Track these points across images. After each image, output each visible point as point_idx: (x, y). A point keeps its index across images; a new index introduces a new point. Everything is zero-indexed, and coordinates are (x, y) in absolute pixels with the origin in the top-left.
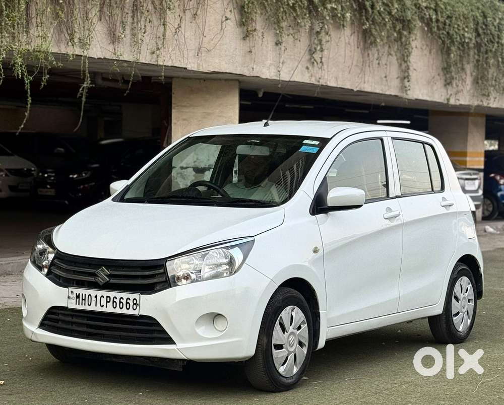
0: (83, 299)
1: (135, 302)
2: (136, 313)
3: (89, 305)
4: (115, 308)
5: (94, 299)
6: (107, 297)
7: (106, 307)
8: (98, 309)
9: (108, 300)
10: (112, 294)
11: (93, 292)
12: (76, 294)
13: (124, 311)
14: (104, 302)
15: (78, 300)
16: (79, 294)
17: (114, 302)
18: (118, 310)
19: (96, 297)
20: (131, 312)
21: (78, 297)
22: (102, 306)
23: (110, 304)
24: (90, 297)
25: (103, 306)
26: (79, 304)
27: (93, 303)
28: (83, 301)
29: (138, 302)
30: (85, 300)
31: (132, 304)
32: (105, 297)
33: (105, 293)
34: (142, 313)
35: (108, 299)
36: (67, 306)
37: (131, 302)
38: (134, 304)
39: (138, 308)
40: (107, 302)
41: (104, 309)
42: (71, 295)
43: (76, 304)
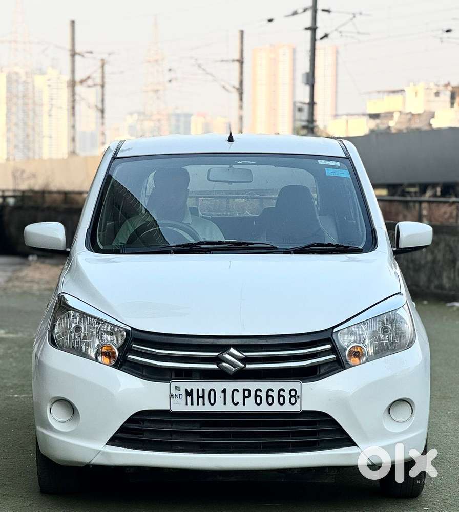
0: (199, 397)
2: (296, 408)
3: (212, 405)
4: (259, 404)
5: (220, 395)
6: (244, 390)
7: (244, 404)
8: (230, 408)
9: (247, 395)
10: (252, 385)
11: (218, 386)
12: (186, 390)
13: (276, 408)
14: (238, 397)
15: (189, 399)
16: (192, 390)
17: (256, 396)
18: (264, 408)
19: (224, 391)
20: (287, 408)
21: (189, 393)
22: (236, 404)
23: (250, 400)
24: (212, 392)
25: (238, 403)
26: (192, 404)
27: (220, 400)
28: (201, 400)
29: (298, 394)
30: (203, 397)
31: (287, 397)
32: (241, 391)
33: (241, 385)
34: (306, 408)
35: (247, 392)
36: (169, 409)
37: (286, 394)
38: (292, 396)
39: (298, 401)
40: (245, 397)
41: (240, 408)
42: (174, 392)
43: (187, 404)
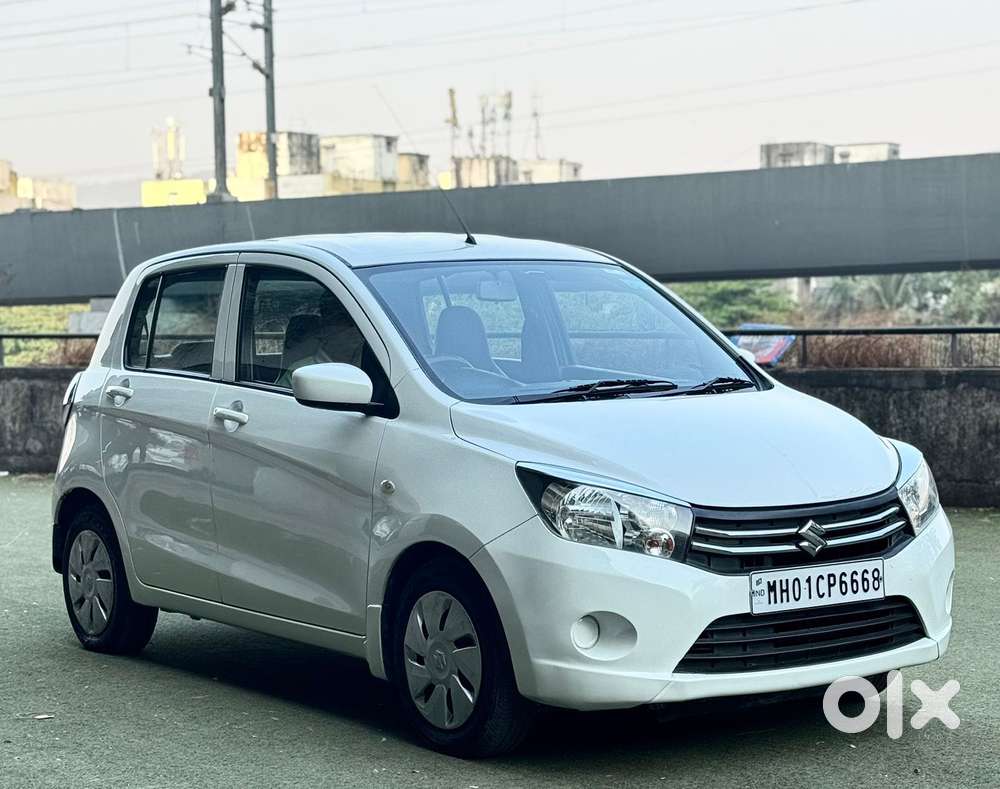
0: (782, 591)
1: (876, 575)
2: (879, 595)
3: (797, 600)
4: (844, 594)
5: (804, 585)
6: (829, 576)
7: (830, 596)
8: (816, 602)
9: (832, 582)
10: (837, 569)
11: (802, 573)
12: (769, 583)
13: (861, 596)
14: (824, 586)
15: (772, 594)
16: (775, 582)
17: (842, 582)
18: (850, 598)
19: (809, 580)
20: (872, 595)
21: (772, 588)
22: (821, 596)
23: (836, 589)
24: (796, 582)
25: (823, 595)
26: (776, 602)
27: (805, 593)
28: (785, 594)
29: (881, 575)
30: (787, 591)
31: (871, 580)
32: (826, 577)
33: (825, 570)
34: (889, 594)
35: (832, 578)
36: (749, 611)
37: (869, 576)
38: (875, 579)
39: (881, 584)
40: (830, 585)
41: (825, 602)
42: (756, 588)
43: (770, 603)
